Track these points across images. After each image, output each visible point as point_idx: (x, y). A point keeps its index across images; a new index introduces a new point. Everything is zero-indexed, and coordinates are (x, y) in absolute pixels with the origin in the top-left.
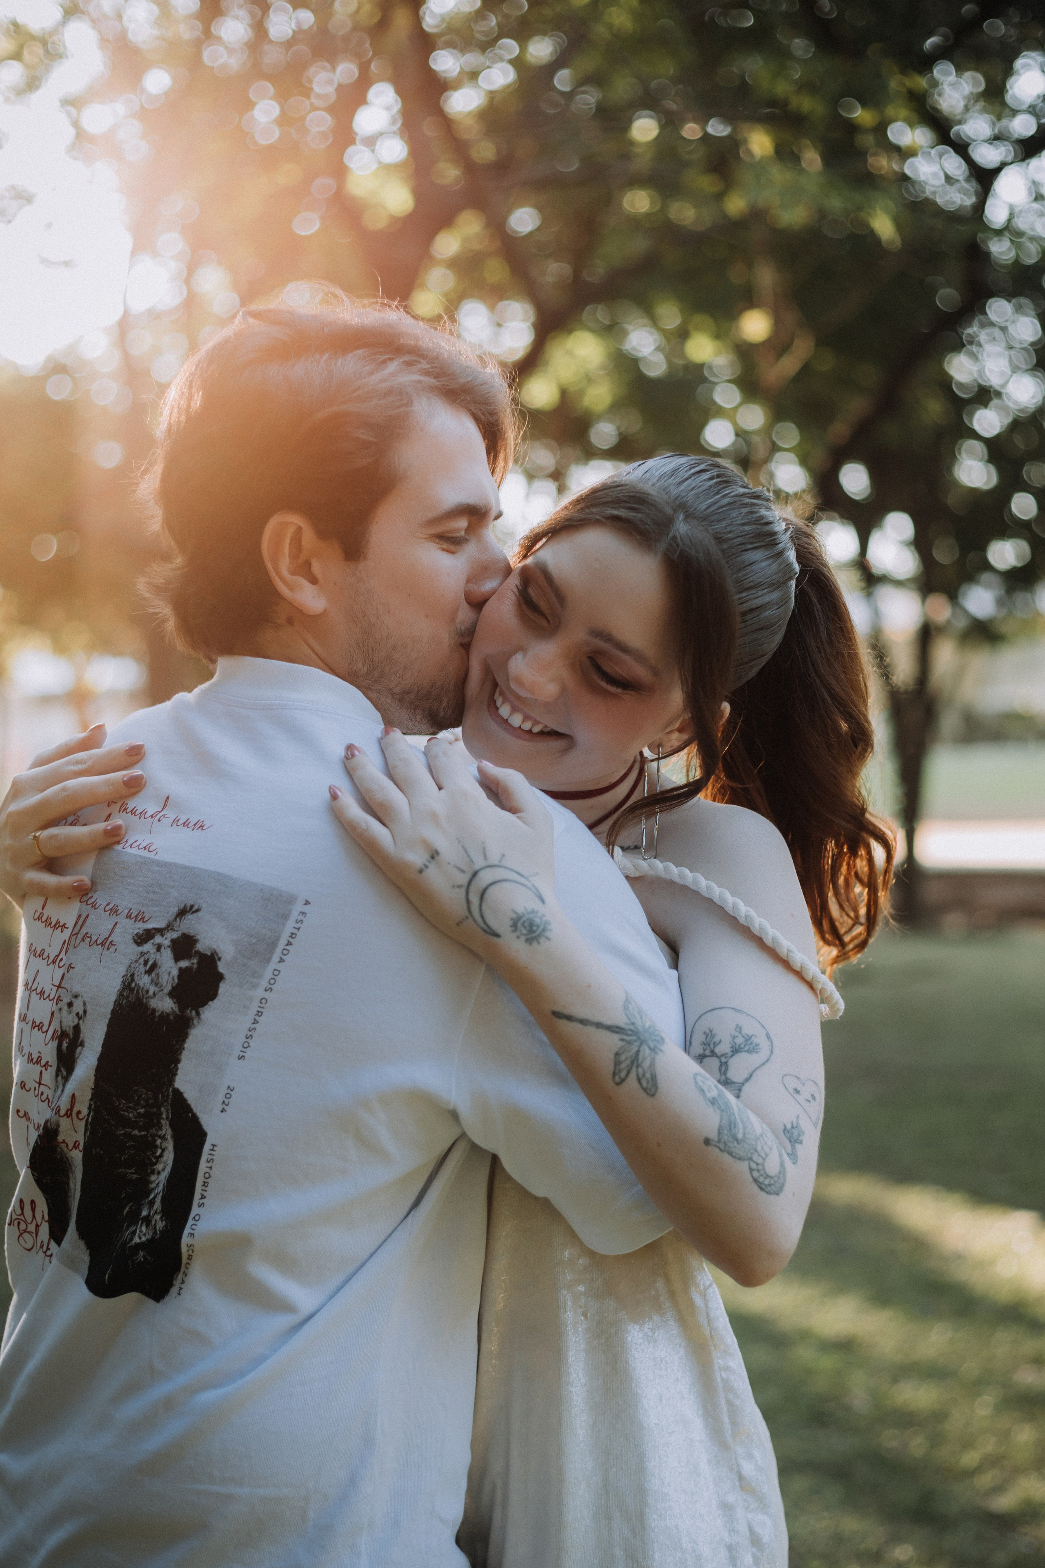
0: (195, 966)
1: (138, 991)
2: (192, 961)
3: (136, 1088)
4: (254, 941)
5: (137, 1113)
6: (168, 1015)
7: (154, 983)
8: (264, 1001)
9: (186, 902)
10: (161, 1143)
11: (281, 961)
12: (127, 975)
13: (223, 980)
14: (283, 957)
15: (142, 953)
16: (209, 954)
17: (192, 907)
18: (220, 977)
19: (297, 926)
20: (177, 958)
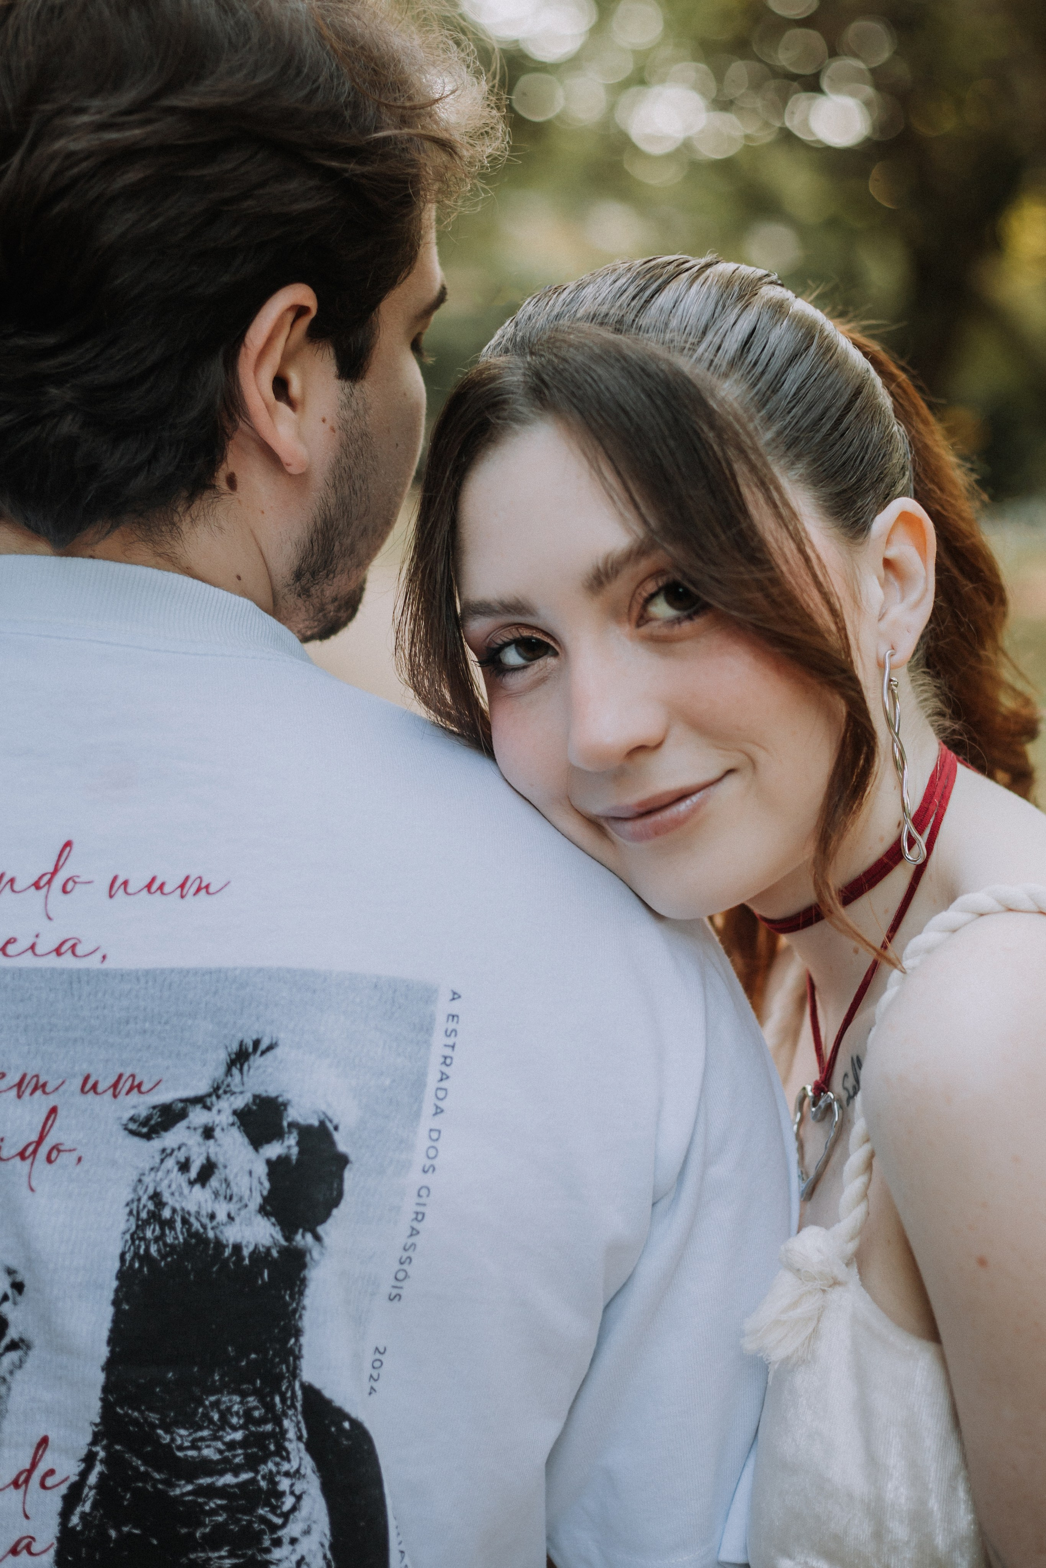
0: (295, 1151)
1: (185, 1221)
2: (286, 1143)
3: (213, 1398)
4: (388, 1082)
5: (224, 1443)
6: (268, 1250)
7: (222, 1198)
8: (424, 1192)
9: (240, 1036)
10: (292, 1485)
11: (439, 1111)
12: (139, 1200)
13: (348, 1166)
14: (440, 1104)
15: (164, 1150)
16: (316, 1123)
17: (257, 1043)
18: (343, 1161)
19: (451, 1041)
20: (257, 1142)
